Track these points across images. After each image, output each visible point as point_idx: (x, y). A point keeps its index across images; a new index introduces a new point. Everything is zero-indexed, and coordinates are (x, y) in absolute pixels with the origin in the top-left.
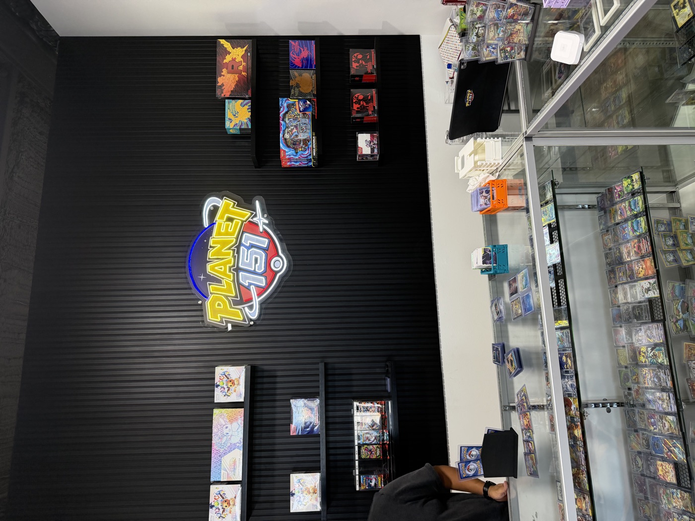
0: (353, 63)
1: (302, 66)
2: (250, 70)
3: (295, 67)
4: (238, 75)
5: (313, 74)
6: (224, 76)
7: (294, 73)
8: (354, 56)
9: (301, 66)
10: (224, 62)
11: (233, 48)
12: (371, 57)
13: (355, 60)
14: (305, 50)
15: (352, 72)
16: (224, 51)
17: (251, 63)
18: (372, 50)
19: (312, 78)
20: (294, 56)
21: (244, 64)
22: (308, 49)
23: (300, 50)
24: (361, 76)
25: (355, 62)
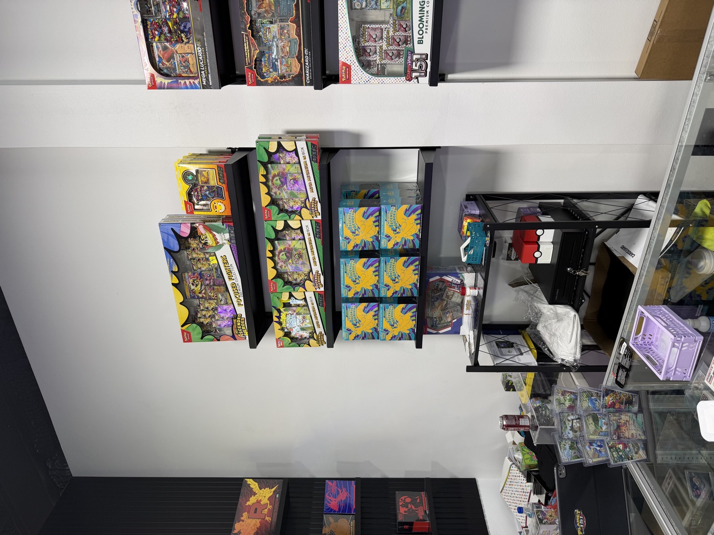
0: (401, 507)
1: (339, 509)
2: (276, 514)
3: (331, 511)
4: (260, 520)
5: (352, 520)
6: (243, 521)
7: (329, 519)
8: (402, 500)
9: (337, 510)
10: (247, 504)
11: (260, 489)
12: (421, 500)
13: (403, 504)
14: (344, 491)
15: (400, 518)
16: (248, 492)
17: (278, 506)
18: (423, 493)
19: (350, 524)
20: (330, 498)
21: (269, 507)
22: (347, 491)
23: (338, 491)
24: (411, 524)
25: (403, 506)
